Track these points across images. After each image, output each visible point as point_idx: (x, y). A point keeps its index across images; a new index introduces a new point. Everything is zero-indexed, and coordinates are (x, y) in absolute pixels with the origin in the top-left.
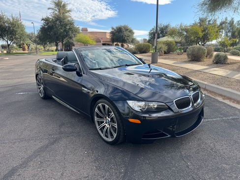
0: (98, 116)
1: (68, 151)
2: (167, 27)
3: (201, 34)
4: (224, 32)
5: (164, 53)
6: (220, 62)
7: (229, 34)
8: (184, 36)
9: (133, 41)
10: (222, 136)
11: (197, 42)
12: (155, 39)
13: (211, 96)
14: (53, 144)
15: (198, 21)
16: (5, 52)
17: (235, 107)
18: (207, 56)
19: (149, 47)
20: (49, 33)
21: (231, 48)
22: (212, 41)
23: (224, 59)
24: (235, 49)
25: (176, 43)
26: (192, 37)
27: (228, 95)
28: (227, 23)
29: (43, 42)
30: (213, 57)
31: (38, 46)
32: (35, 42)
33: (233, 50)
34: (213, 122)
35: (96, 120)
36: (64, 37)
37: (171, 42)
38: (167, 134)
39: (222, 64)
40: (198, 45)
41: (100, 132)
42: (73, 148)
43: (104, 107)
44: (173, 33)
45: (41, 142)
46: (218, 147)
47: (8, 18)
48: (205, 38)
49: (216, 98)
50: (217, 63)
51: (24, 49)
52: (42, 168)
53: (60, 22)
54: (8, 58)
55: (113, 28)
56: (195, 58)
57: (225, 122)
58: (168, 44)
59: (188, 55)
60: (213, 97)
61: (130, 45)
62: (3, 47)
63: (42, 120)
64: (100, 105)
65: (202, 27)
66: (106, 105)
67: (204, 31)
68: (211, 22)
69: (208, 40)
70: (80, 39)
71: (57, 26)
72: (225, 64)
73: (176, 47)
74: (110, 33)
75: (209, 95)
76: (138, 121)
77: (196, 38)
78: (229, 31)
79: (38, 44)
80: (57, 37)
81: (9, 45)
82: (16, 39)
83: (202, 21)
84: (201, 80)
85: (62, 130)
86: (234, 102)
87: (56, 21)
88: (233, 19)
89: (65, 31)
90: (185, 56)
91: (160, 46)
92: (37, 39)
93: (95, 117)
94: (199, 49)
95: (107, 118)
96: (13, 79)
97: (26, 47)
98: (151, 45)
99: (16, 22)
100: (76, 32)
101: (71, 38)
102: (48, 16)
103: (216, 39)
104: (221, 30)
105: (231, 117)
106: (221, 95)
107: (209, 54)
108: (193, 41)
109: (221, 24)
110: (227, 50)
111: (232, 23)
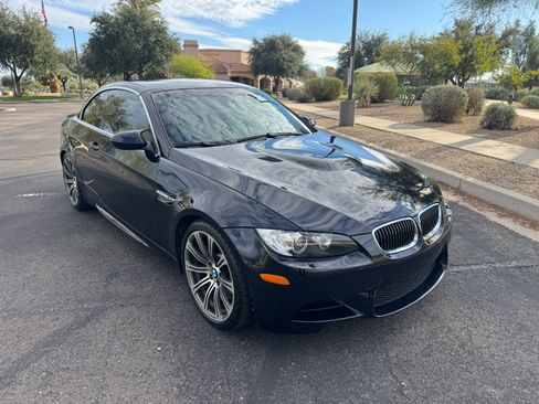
0: (193, 260)
1: (117, 344)
2: (379, 41)
3: (457, 59)
4: (510, 55)
5: (372, 102)
6: (498, 124)
7: (523, 59)
8: (419, 62)
9: (302, 72)
10: (489, 312)
11: (447, 78)
12: (350, 70)
13: (471, 207)
14: (82, 325)
15: (451, 27)
16: (11, 94)
17: (525, 238)
18: (468, 111)
19: (338, 86)
20: (109, 52)
21: (526, 90)
22: (481, 74)
23: (507, 119)
24: (534, 93)
25: (400, 77)
26: (437, 66)
27: (511, 207)
28: (518, 32)
29: (96, 72)
30: (483, 113)
31: (86, 82)
32: (78, 71)
33: (531, 96)
34: (470, 275)
35: (187, 269)
36: (143, 61)
37: (387, 76)
38: (355, 311)
39: (502, 129)
40: (450, 82)
41: (197, 297)
42: (131, 336)
43: (205, 239)
44: (392, 55)
45: (57, 319)
46: (478, 341)
47: (15, 17)
48: (467, 68)
49: (483, 213)
50: (490, 127)
51: (54, 89)
52: (49, 389)
53: (135, 26)
54: (14, 109)
55: (256, 42)
56: (441, 115)
57: (500, 274)
58: (381, 81)
59: (425, 107)
60: (476, 210)
61: (294, 82)
62: (6, 82)
63: (67, 264)
64: (196, 234)
65: (460, 41)
66: (209, 237)
67: (465, 49)
68: (482, 31)
69: (474, 72)
70: (179, 66)
71: (127, 34)
72: (509, 129)
73: (398, 89)
74: (250, 53)
75: (466, 204)
76: (282, 280)
77: (445, 68)
78: (523, 52)
79: (86, 77)
80: (128, 62)
81: (18, 79)
82: (35, 63)
83: (461, 26)
84: (448, 168)
85: (111, 288)
86: (523, 224)
87: (126, 23)
88: (532, 23)
89: (145, 46)
90: (417, 111)
91: (362, 85)
92: (83, 66)
93: (187, 263)
94: (452, 94)
95: (214, 266)
96: (16, 159)
97: (59, 84)
98: (341, 82)
99: (33, 24)
100: (171, 49)
101: (159, 63)
102: (108, 11)
103: (492, 69)
104: (505, 50)
105: (514, 263)
106: (495, 207)
107: (474, 106)
108: (440, 75)
109: (505, 35)
110: (516, 96)
111: (530, 32)
